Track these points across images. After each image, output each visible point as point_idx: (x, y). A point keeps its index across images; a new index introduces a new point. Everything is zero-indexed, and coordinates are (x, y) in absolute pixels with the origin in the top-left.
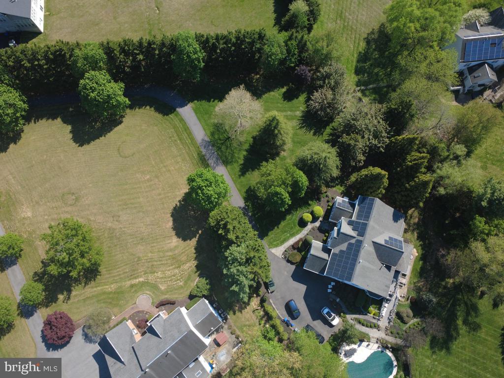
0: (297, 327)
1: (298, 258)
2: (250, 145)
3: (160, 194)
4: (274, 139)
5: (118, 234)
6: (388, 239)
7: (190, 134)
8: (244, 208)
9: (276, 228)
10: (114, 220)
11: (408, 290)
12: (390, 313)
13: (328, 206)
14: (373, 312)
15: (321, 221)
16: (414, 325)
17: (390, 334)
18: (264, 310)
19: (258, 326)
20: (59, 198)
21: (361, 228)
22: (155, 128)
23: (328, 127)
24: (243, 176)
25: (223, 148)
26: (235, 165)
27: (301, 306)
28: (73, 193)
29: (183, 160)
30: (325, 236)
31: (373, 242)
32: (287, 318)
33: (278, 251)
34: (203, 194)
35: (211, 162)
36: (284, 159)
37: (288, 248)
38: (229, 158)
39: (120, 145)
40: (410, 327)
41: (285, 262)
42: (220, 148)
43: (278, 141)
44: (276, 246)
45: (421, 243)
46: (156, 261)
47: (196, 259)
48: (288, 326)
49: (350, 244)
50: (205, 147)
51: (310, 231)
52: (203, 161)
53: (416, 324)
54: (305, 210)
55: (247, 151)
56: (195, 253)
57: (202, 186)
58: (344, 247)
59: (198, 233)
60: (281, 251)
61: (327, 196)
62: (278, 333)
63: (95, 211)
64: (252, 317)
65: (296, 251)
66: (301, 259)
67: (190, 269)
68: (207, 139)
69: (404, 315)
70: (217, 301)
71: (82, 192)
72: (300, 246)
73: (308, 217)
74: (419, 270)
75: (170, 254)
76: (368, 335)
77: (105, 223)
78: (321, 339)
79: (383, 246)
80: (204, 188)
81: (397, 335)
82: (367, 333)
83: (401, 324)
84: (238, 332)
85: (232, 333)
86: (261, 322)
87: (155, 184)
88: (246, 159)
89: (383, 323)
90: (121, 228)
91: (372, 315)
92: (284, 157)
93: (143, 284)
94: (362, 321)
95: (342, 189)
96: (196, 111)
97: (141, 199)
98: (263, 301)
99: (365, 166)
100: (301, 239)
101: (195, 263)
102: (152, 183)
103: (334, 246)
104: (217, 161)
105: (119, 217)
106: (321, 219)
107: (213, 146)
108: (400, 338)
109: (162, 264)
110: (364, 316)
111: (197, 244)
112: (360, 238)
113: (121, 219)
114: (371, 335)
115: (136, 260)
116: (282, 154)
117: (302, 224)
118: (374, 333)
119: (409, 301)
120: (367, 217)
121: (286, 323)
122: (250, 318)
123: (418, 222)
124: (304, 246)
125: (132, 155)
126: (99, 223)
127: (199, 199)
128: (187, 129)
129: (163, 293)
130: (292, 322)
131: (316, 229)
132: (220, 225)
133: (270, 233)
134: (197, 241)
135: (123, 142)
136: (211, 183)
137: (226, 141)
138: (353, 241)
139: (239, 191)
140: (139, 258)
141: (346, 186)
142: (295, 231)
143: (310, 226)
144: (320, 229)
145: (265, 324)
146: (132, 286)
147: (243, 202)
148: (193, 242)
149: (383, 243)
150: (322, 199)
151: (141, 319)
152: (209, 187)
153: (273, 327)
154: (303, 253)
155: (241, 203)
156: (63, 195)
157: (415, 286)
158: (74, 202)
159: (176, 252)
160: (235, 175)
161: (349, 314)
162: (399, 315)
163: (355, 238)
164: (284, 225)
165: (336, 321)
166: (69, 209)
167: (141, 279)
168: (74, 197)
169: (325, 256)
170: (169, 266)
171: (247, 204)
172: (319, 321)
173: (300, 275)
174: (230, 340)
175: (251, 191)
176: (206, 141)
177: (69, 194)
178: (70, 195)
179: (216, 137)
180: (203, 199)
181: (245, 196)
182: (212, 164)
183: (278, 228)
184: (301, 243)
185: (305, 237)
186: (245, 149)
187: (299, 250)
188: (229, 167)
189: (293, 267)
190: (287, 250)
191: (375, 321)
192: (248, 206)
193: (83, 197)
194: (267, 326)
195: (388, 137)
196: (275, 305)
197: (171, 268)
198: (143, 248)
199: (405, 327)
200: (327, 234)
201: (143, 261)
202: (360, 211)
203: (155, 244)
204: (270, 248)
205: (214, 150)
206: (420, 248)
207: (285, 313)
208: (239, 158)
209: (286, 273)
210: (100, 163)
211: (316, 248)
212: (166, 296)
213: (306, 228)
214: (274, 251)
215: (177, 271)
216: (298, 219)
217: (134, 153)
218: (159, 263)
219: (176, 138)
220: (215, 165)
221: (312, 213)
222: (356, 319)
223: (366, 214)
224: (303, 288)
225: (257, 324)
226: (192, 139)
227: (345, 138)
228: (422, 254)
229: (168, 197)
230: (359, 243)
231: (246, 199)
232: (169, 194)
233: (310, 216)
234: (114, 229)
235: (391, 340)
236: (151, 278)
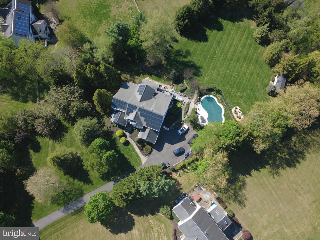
0: (189, 150)
1: (148, 147)
2: (71, 177)
4: (68, 160)
6: (139, 93)
7: (57, 222)
8: (114, 182)
9: (129, 160)
11: (168, 85)
12: (181, 95)
13: (116, 126)
14: (180, 105)
15: (126, 132)
16: (187, 83)
17: (192, 97)
18: (180, 170)
19: (189, 173)
21: (131, 108)
23: (63, 124)
24: (92, 182)
25: (70, 196)
26: (84, 187)
27: (177, 146)
29: (77, 227)
30: (135, 129)
31: (140, 101)
32: (184, 155)
33: (144, 159)
34: (103, 211)
35: (80, 205)
36: (82, 153)
37: (142, 153)
38: (78, 192)
40: (189, 86)
41: (151, 156)
42: (71, 199)
43: (69, 157)
44: (140, 161)
45: (142, 75)
47: (147, 216)
48: (189, 155)
49: (141, 115)
50: (69, 210)
51: (132, 139)
52: (79, 211)
53: (187, 82)
54: (118, 142)
55: (74, 179)
56: (143, 216)
57: (98, 212)
58: (142, 119)
59: (130, 214)
60: (143, 158)
61: (110, 127)
62: (193, 162)
64: (184, 178)
65: (144, 148)
66: (149, 145)
67: (154, 220)
68: (62, 209)
69: (182, 88)
70: (174, 200)
72: (141, 146)
73: (123, 140)
74: (157, 78)
76: (193, 109)
78: (196, 136)
79: (142, 96)
80: (99, 210)
81: (193, 93)
82: (192, 109)
83: (187, 90)
84: (193, 187)
85: (194, 191)
86: (187, 172)
88: (80, 180)
89: (186, 100)
91: (182, 106)
92: (81, 153)
94: (186, 111)
95: (106, 117)
96: (39, 217)
98: (174, 170)
99: (92, 102)
100: (136, 145)
101: (150, 215)
103: (142, 125)
104: (80, 201)
106: (124, 132)
107: (68, 204)
108: (194, 92)
110: (183, 110)
111: (137, 215)
112: (137, 109)
114: (193, 107)
116: (79, 154)
117: (127, 143)
118: (192, 106)
119: (174, 85)
120: (125, 103)
121: (187, 156)
122: (184, 179)
123: (129, 75)
124: (141, 143)
127: (106, 214)
129: (169, 239)
130: (186, 153)
131: (131, 135)
132: (126, 198)
133: (132, 165)
134: (135, 215)
136: (95, 205)
137: (65, 194)
138: (139, 113)
139: (102, 185)
141: (104, 115)
142: (131, 149)
143: (129, 139)
144: (131, 132)
145: (187, 169)
147: (110, 182)
148: (135, 217)
149: (141, 96)
150: (112, 130)
152: (98, 207)
153: (189, 164)
154: (146, 144)
155: (111, 184)
157: (166, 80)
159: (142, 230)
160: (90, 188)
161: (182, 118)
162: (182, 91)
163: (137, 112)
164: (127, 155)
165: (186, 126)
169: (147, 131)
170: (151, 235)
171: (112, 180)
172: (186, 136)
173: (159, 147)
174: (197, 192)
175: (103, 176)
176: (64, 210)
179: (61, 202)
180: (106, 211)
181: (106, 181)
182: (82, 205)
183: (129, 159)
184: (139, 145)
185: (135, 142)
186: (73, 180)
187: (143, 146)
188: (85, 192)
189: (154, 150)
190: (143, 154)
191: (185, 105)
192: (113, 179)
194: (189, 168)
195: (74, 87)
196: (177, 163)
197: (152, 233)
199: (189, 88)
200: (134, 128)
202: (121, 107)
204: (142, 165)
205: (71, 203)
206: (144, 75)
207: (181, 157)
208: (79, 185)
209: (157, 155)
211: (143, 136)
213: (130, 141)
214: (143, 163)
215: (155, 229)
216: (124, 146)
219: (59, 233)
220: (83, 203)
221: (120, 137)
222: (185, 115)
223: (123, 104)
224: (167, 145)
225: (188, 174)
226: (61, 220)
227: (72, 113)
228: (148, 75)
229: (103, 237)
230: (140, 109)
231: (109, 180)
232: (101, 236)
233: (122, 138)
235: (195, 97)
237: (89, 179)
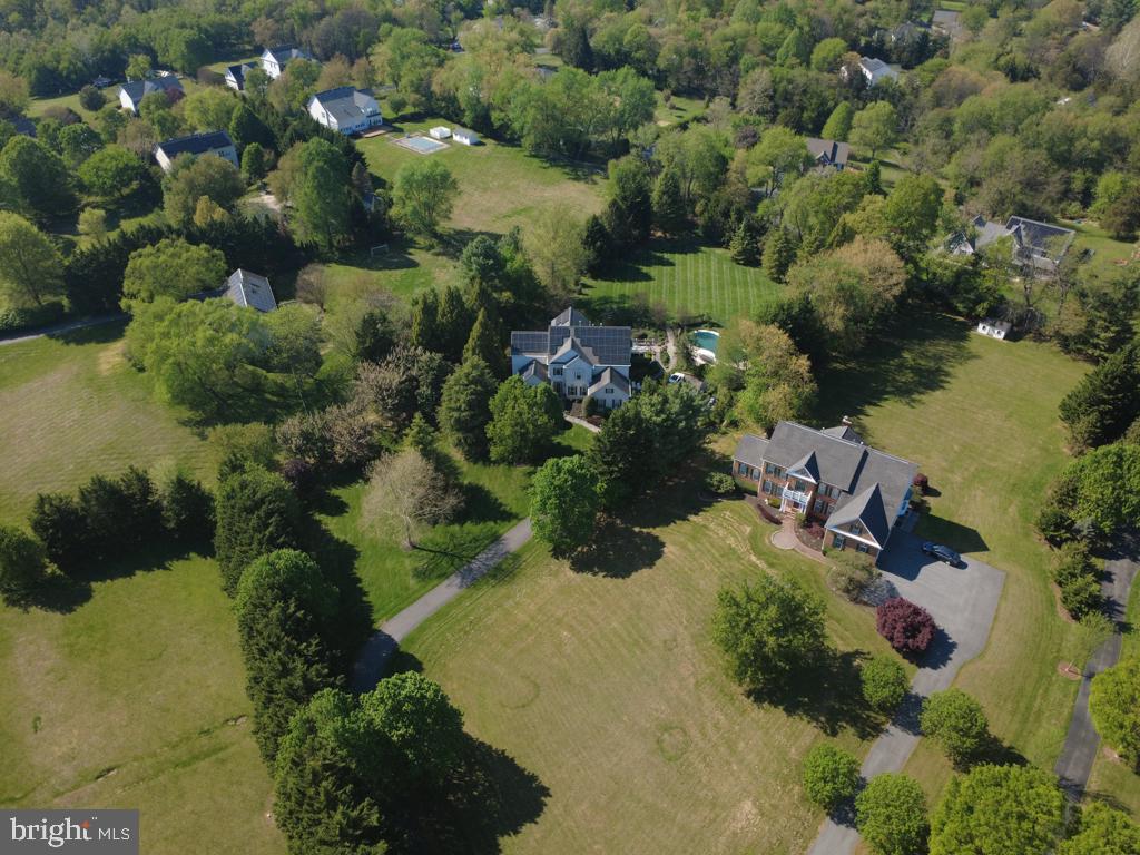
3: (593, 603)
5: (699, 627)
7: (450, 606)
10: (677, 646)
12: (641, 345)
14: (649, 356)
17: (666, 340)
20: (682, 765)
22: (451, 665)
28: (658, 742)
29: (508, 598)
39: (511, 709)
46: (713, 554)
47: (684, 519)
59: (640, 531)
63: (675, 685)
71: (648, 725)
75: (691, 546)
77: (690, 656)
81: (663, 337)
83: (649, 337)
87: (575, 618)
88: (481, 520)
89: (656, 348)
90: (686, 627)
91: (653, 357)
93: (759, 554)
94: (665, 361)
96: (391, 614)
97: (615, 624)
100: (589, 421)
101: (691, 517)
102: (574, 623)
105: (665, 642)
109: (713, 546)
110: (658, 361)
112: (572, 332)
113: (667, 637)
115: (727, 580)
124: (596, 410)
125: (528, 677)
126: (693, 665)
128: (440, 615)
129: (755, 525)
134: (654, 527)
135: (503, 706)
140: (721, 578)
143: (567, 417)
146: (771, 565)
151: (810, 536)
156: (670, 760)
158: (674, 732)
159: (682, 539)
161: (663, 369)
163: (573, 340)
166: (694, 732)
167: (753, 558)
168: (666, 735)
170: (710, 537)
177: (662, 750)
178: (664, 744)
184: (595, 418)
186: (460, 527)
191: (658, 354)
193: (657, 719)
197: (711, 534)
198: (702, 582)
201: (723, 570)
202: (533, 349)
203: (686, 569)
208: (483, 529)
210: (567, 725)
212: (758, 521)
215: (712, 526)
217: (522, 677)
218: (713, 551)
219: (463, 623)
222: (666, 365)
223: (535, 340)
226: (459, 600)
229: (592, 591)
232: (586, 590)
234: (693, 636)
236: (742, 549)
237: (505, 511)
